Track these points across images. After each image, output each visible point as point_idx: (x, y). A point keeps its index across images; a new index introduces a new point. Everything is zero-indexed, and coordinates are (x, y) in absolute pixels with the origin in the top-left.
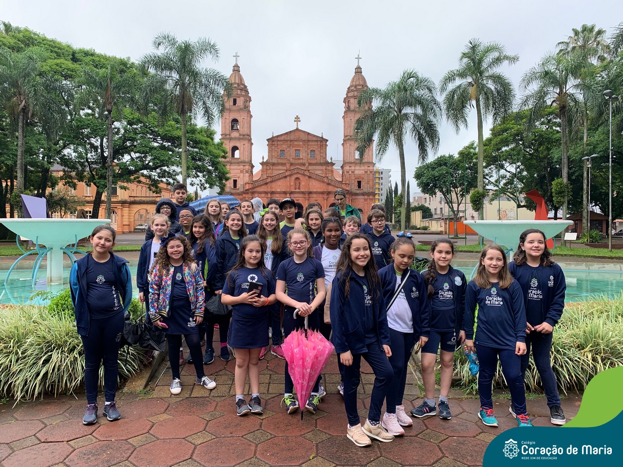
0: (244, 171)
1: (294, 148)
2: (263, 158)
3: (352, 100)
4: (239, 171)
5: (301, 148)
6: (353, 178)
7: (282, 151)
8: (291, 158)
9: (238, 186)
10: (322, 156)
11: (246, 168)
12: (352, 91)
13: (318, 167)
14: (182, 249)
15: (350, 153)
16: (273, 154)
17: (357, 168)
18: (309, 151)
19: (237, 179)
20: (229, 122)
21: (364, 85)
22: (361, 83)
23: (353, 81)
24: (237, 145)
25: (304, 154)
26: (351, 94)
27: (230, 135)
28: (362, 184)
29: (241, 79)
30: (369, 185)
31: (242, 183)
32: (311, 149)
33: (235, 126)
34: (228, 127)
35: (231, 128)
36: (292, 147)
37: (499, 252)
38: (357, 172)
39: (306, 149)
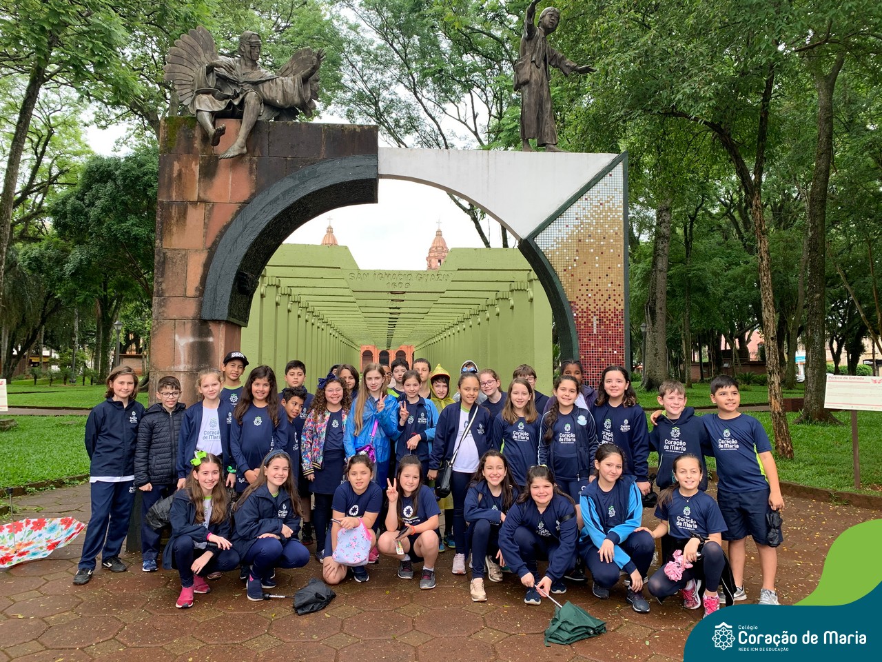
3: (433, 260)
12: (433, 252)
14: (341, 392)
21: (444, 247)
22: (441, 245)
23: (434, 243)
26: (432, 255)
29: (334, 240)
37: (524, 386)
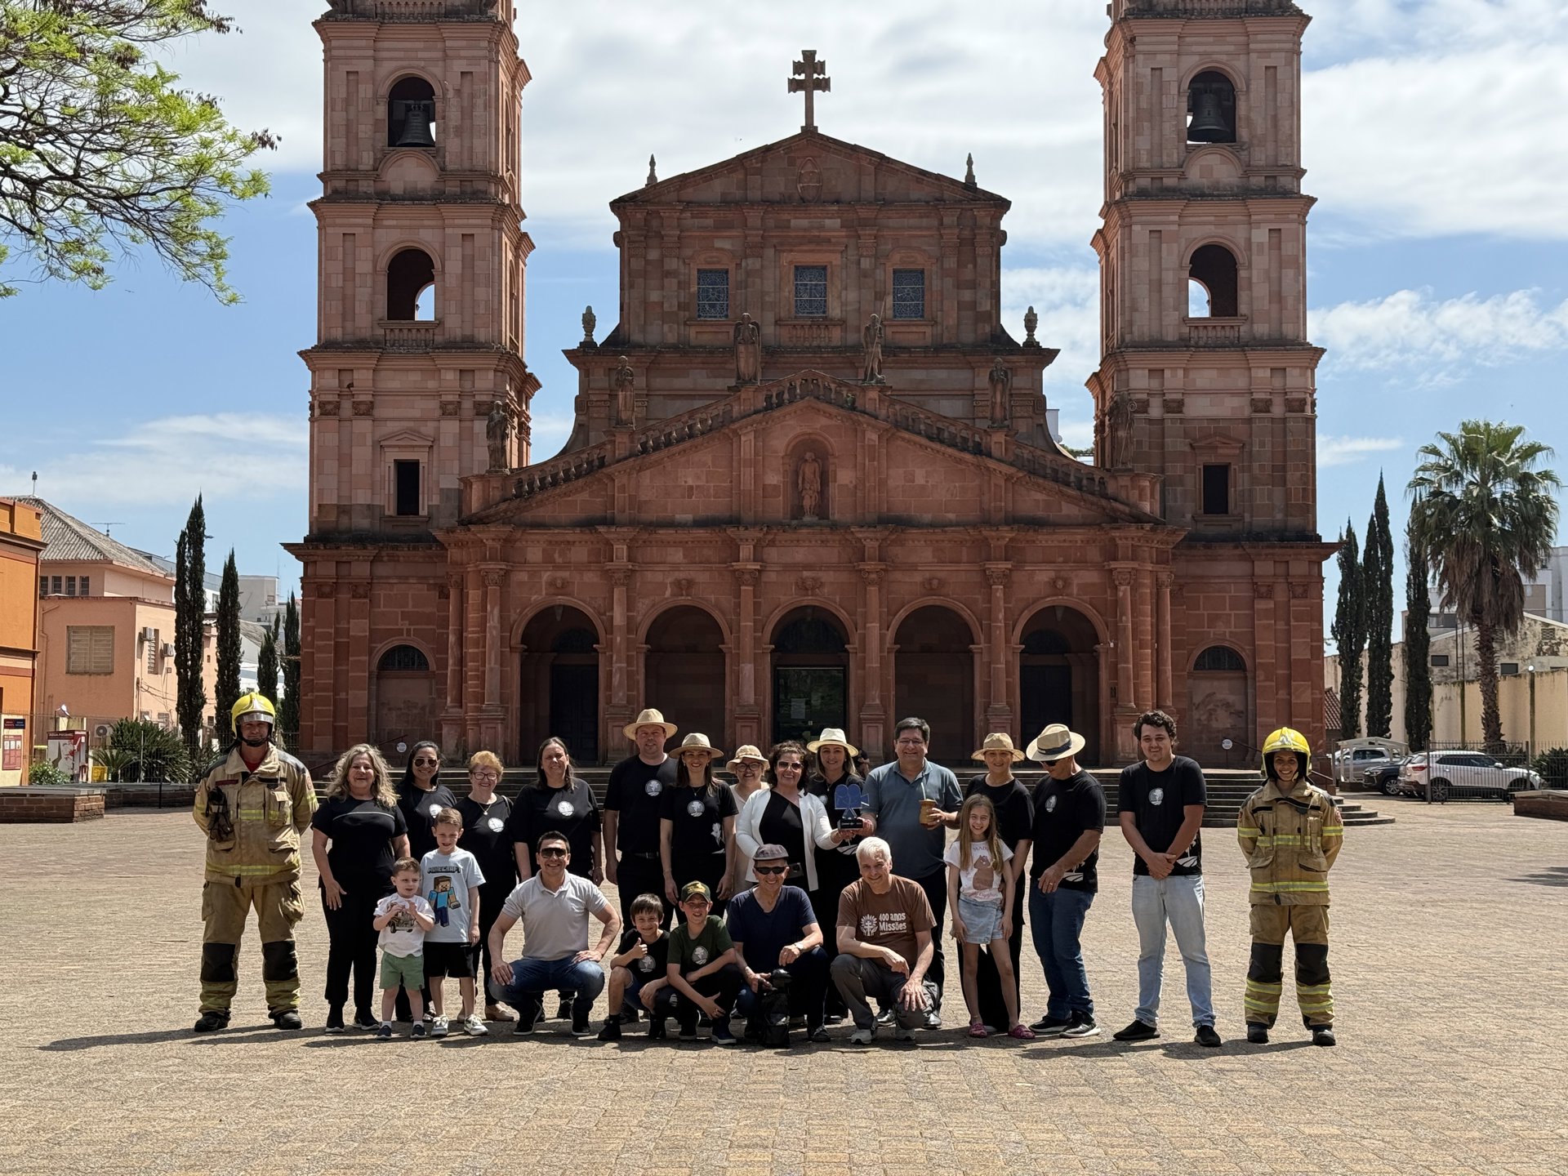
0: (467, 405)
1: (786, 258)
2: (589, 321)
4: (433, 405)
5: (835, 259)
6: (1176, 443)
7: (713, 277)
8: (770, 317)
9: (428, 500)
10: (974, 304)
11: (479, 384)
13: (940, 376)
15: (1157, 286)
16: (654, 296)
17: (1206, 377)
18: (885, 275)
19: (421, 457)
20: (376, 99)
24: (427, 238)
25: (852, 295)
27: (378, 178)
28: (1239, 483)
30: (1278, 492)
31: (451, 482)
32: (896, 260)
33: (416, 121)
34: (365, 130)
35: (384, 136)
36: (778, 251)
38: (1199, 408)
39: (866, 263)
